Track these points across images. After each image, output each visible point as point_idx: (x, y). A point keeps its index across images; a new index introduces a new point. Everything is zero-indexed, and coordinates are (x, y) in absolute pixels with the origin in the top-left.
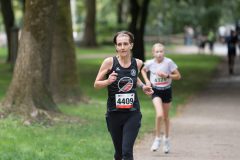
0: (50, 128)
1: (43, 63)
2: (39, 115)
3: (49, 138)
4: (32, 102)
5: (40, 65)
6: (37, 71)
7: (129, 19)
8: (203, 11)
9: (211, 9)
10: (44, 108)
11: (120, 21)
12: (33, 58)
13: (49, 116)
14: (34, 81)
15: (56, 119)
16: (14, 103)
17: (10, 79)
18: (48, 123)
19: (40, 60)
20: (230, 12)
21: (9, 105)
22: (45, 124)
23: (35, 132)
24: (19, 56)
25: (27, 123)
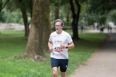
0: (42, 63)
1: (39, 37)
2: (38, 58)
3: (42, 67)
4: (35, 53)
5: (38, 38)
6: (37, 40)
7: (72, 20)
8: (100, 17)
9: (103, 16)
10: (40, 55)
11: (68, 20)
12: (35, 35)
13: (42, 58)
14: (36, 44)
15: (44, 59)
16: (28, 53)
17: (27, 43)
18: (41, 61)
19: (38, 36)
20: (110, 17)
21: (26, 54)
22: (40, 61)
23: (36, 64)
24: (30, 34)
25: (33, 61)
